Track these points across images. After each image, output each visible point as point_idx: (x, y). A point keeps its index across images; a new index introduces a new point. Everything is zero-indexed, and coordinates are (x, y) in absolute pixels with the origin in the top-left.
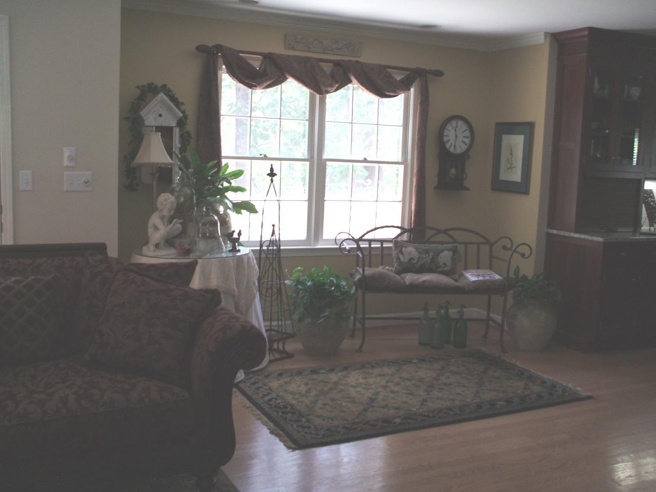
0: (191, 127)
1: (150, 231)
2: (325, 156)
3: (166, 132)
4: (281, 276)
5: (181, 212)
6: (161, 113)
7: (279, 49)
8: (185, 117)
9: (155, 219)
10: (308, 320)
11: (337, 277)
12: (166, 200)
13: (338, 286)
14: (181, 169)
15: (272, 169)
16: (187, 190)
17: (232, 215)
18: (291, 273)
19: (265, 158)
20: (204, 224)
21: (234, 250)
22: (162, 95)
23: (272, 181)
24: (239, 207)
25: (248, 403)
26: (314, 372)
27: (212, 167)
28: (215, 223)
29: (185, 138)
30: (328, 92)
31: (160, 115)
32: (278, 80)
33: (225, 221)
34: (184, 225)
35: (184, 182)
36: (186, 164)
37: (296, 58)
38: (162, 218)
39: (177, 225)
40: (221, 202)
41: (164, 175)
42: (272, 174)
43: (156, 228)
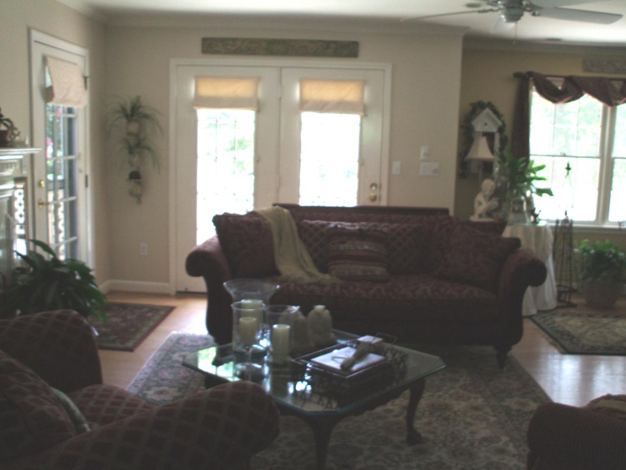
0: (508, 132)
1: (476, 205)
2: (614, 155)
3: (490, 136)
4: (571, 246)
5: (498, 193)
6: (487, 122)
7: (578, 72)
8: (504, 125)
9: (480, 197)
10: (590, 279)
11: (616, 248)
12: (488, 185)
13: (615, 256)
14: (499, 162)
15: (568, 165)
16: (503, 178)
17: (536, 197)
18: (580, 244)
19: (564, 155)
20: (514, 202)
21: (535, 222)
22: (487, 110)
23: (568, 174)
24: (540, 192)
25: (536, 327)
26: (590, 316)
27: (523, 162)
28: (521, 203)
29: (503, 141)
30: (617, 104)
31: (486, 124)
32: (576, 96)
33: (529, 201)
34: (500, 202)
35: (501, 173)
36: (503, 159)
37: (591, 79)
38: (485, 196)
39: (495, 203)
40: (528, 187)
41: (487, 167)
42: (568, 168)
43: (480, 204)
